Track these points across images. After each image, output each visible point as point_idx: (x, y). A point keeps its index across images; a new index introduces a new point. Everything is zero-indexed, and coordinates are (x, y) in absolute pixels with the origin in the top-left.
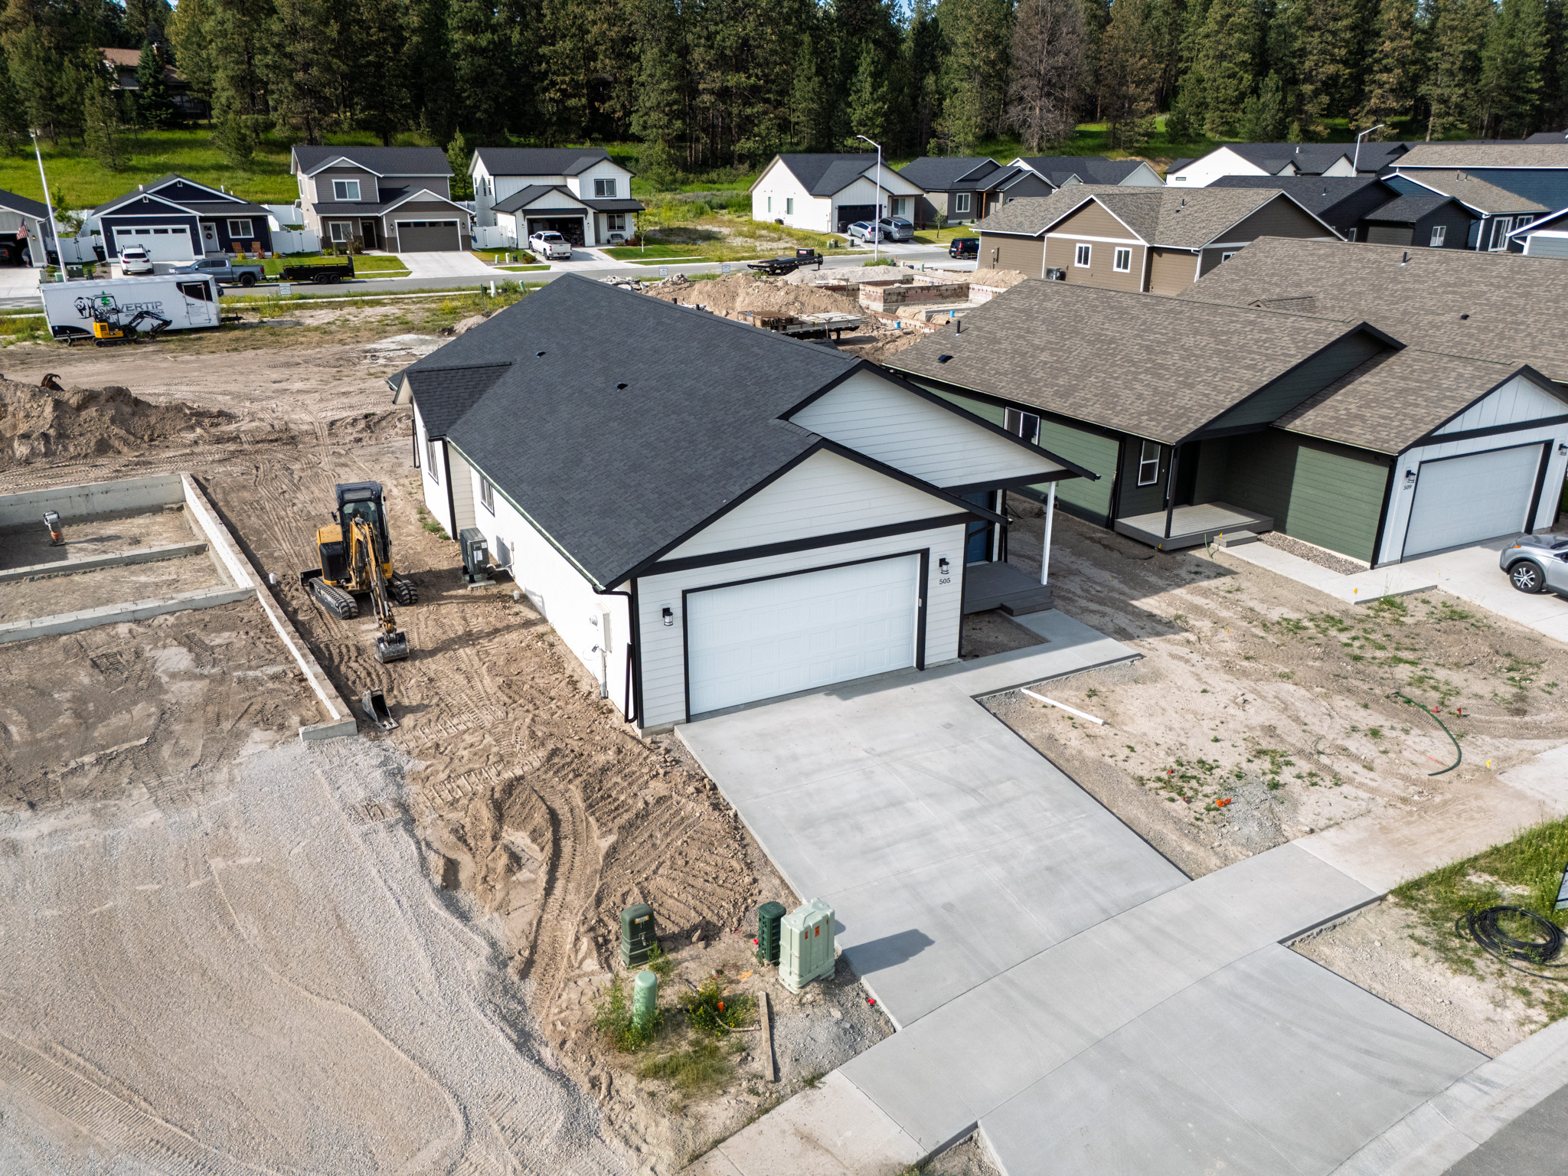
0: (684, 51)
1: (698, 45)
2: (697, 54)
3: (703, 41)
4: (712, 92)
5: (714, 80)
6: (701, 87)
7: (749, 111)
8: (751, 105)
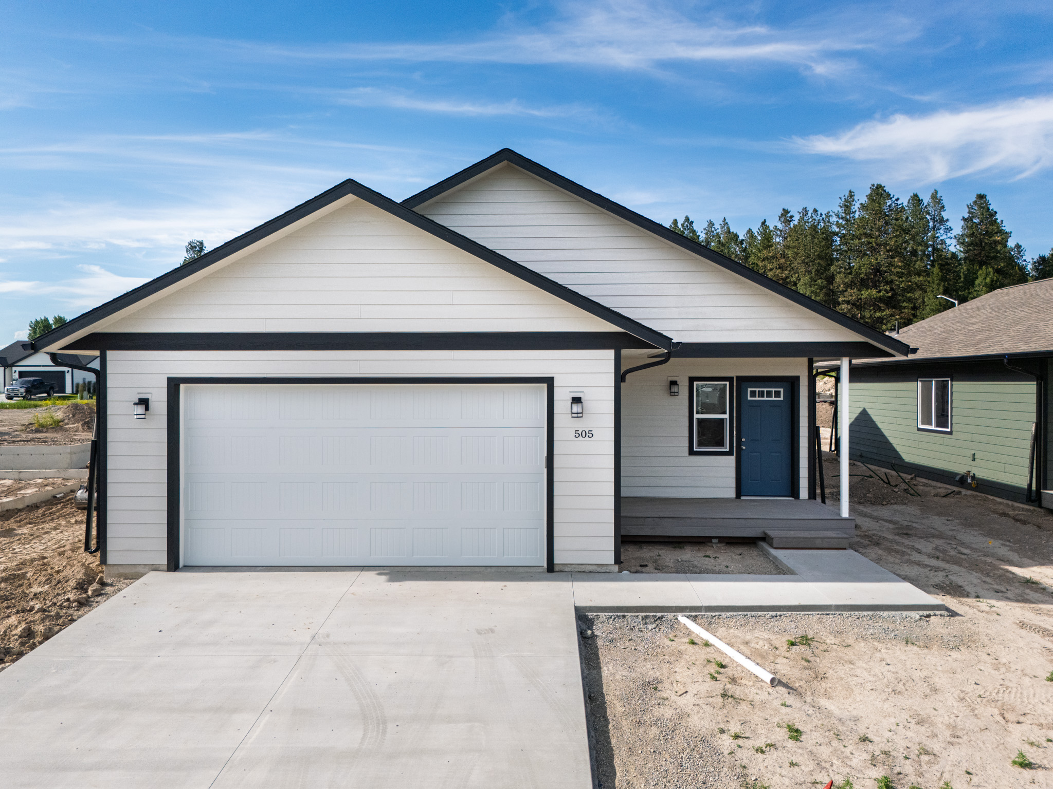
0: (831, 279)
1: (839, 273)
2: (838, 279)
3: (843, 270)
4: (848, 302)
5: (852, 294)
6: (840, 299)
7: (878, 314)
8: (880, 310)
